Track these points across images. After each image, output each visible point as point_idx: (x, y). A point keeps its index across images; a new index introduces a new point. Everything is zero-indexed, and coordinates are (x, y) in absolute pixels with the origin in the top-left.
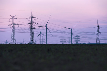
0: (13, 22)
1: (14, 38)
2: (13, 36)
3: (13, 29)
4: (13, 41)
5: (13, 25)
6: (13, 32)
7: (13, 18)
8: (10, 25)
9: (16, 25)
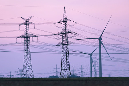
0: (27, 32)
1: (29, 65)
2: (27, 60)
3: (27, 45)
4: (28, 70)
5: (27, 36)
6: (27, 52)
7: (27, 23)
8: (21, 37)
9: (33, 37)
